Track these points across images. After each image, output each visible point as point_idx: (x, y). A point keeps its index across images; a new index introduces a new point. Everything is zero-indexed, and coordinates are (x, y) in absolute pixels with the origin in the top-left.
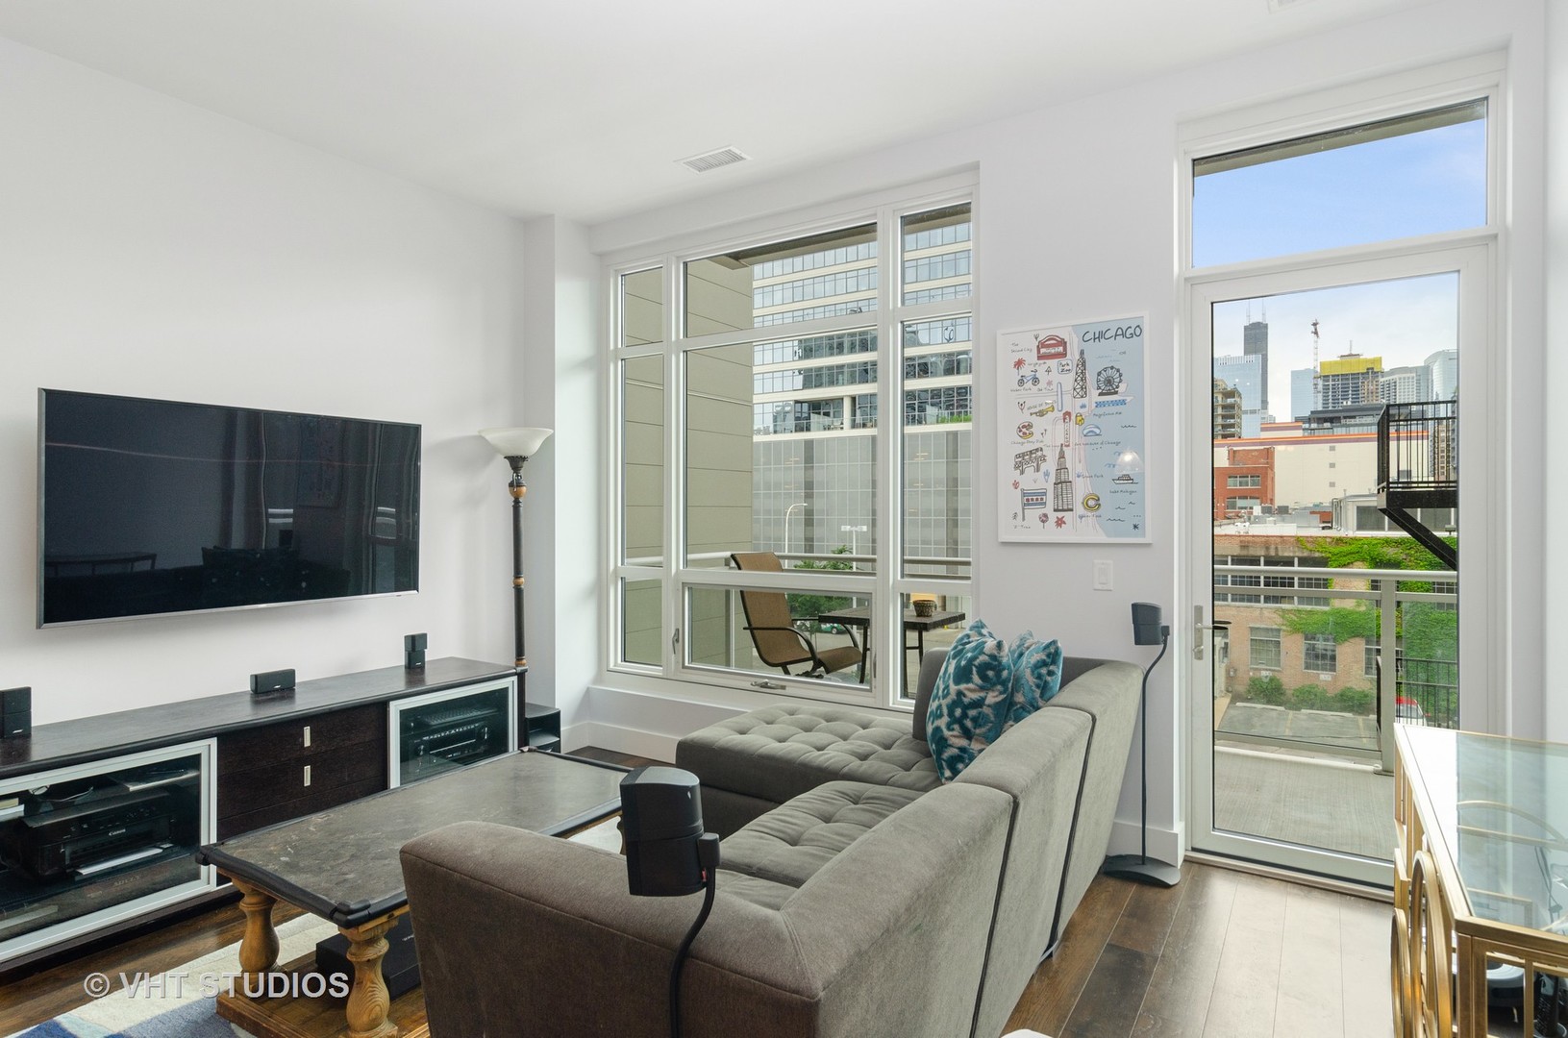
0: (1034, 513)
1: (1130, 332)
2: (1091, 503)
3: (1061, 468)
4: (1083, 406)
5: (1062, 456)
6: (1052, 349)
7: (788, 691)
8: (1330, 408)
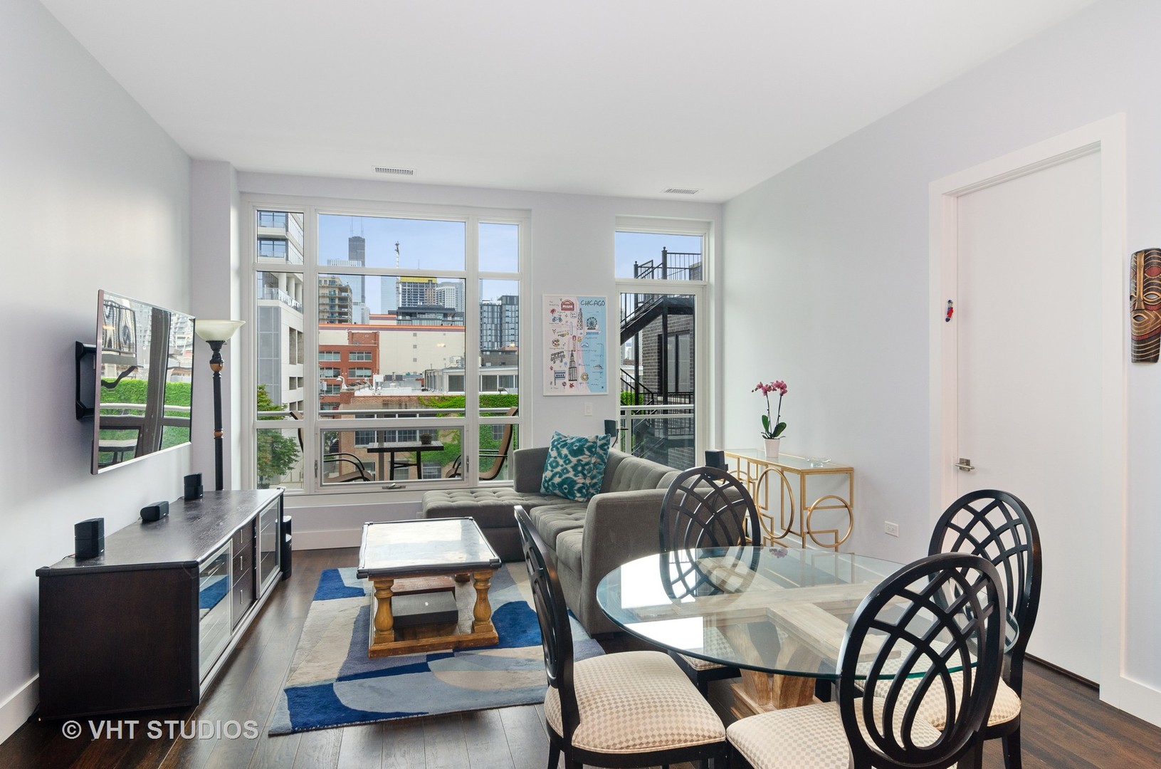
0: (559, 382)
1: (600, 303)
2: (585, 377)
3: (572, 361)
4: (581, 334)
5: (572, 355)
6: (568, 306)
7: (407, 488)
8: (407, 306)
